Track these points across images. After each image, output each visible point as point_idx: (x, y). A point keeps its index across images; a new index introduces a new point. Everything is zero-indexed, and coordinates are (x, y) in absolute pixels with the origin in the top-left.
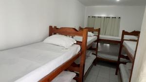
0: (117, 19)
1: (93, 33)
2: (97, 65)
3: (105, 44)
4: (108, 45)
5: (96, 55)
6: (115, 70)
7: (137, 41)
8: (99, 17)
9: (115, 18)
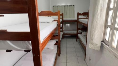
0: (72, 6)
3: (66, 25)
5: (63, 32)
6: (76, 39)
7: (88, 18)
8: (60, 6)
9: (71, 6)
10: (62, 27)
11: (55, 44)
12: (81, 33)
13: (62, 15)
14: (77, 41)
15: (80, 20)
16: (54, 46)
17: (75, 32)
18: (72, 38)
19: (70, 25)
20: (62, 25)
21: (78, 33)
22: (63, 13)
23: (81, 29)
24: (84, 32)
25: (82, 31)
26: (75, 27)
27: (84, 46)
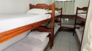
1: (58, 11)
2: (61, 32)
3: (65, 19)
4: (68, 19)
5: (60, 25)
6: (72, 33)
7: (87, 13)
8: (61, 2)
9: (72, 1)
10: (60, 20)
11: (47, 36)
12: (79, 28)
13: (61, 9)
14: (73, 35)
15: (78, 15)
16: (46, 38)
17: (73, 26)
18: (69, 32)
19: (69, 20)
20: (60, 19)
21: (75, 28)
22: (62, 8)
23: (80, 24)
24: (82, 27)
25: (80, 26)
26: (73, 21)
27: (80, 43)
